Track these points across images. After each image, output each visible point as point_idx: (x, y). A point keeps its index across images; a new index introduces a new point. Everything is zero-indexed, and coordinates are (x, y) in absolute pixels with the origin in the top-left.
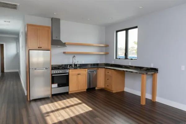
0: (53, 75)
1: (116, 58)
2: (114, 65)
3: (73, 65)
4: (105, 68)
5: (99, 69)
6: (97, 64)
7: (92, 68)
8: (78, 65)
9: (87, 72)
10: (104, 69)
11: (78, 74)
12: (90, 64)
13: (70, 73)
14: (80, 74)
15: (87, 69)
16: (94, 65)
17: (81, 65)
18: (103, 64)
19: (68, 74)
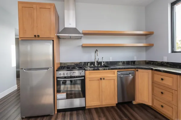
0: (58, 79)
1: (173, 51)
2: (168, 63)
3: (96, 63)
4: (152, 69)
5: (139, 70)
6: (133, 63)
7: (124, 68)
8: (103, 63)
9: (116, 75)
10: (150, 71)
11: (101, 79)
12: (121, 62)
13: (87, 76)
14: (104, 79)
15: (116, 71)
16: (128, 63)
17: (107, 62)
18: (143, 61)
19: (83, 78)
